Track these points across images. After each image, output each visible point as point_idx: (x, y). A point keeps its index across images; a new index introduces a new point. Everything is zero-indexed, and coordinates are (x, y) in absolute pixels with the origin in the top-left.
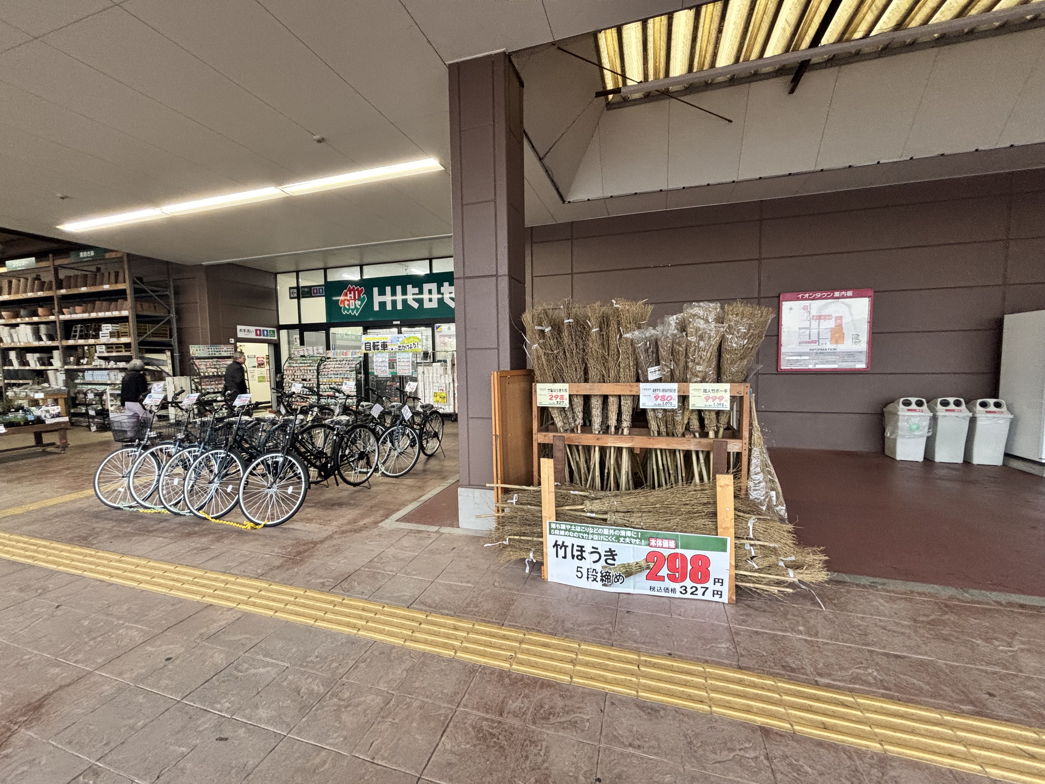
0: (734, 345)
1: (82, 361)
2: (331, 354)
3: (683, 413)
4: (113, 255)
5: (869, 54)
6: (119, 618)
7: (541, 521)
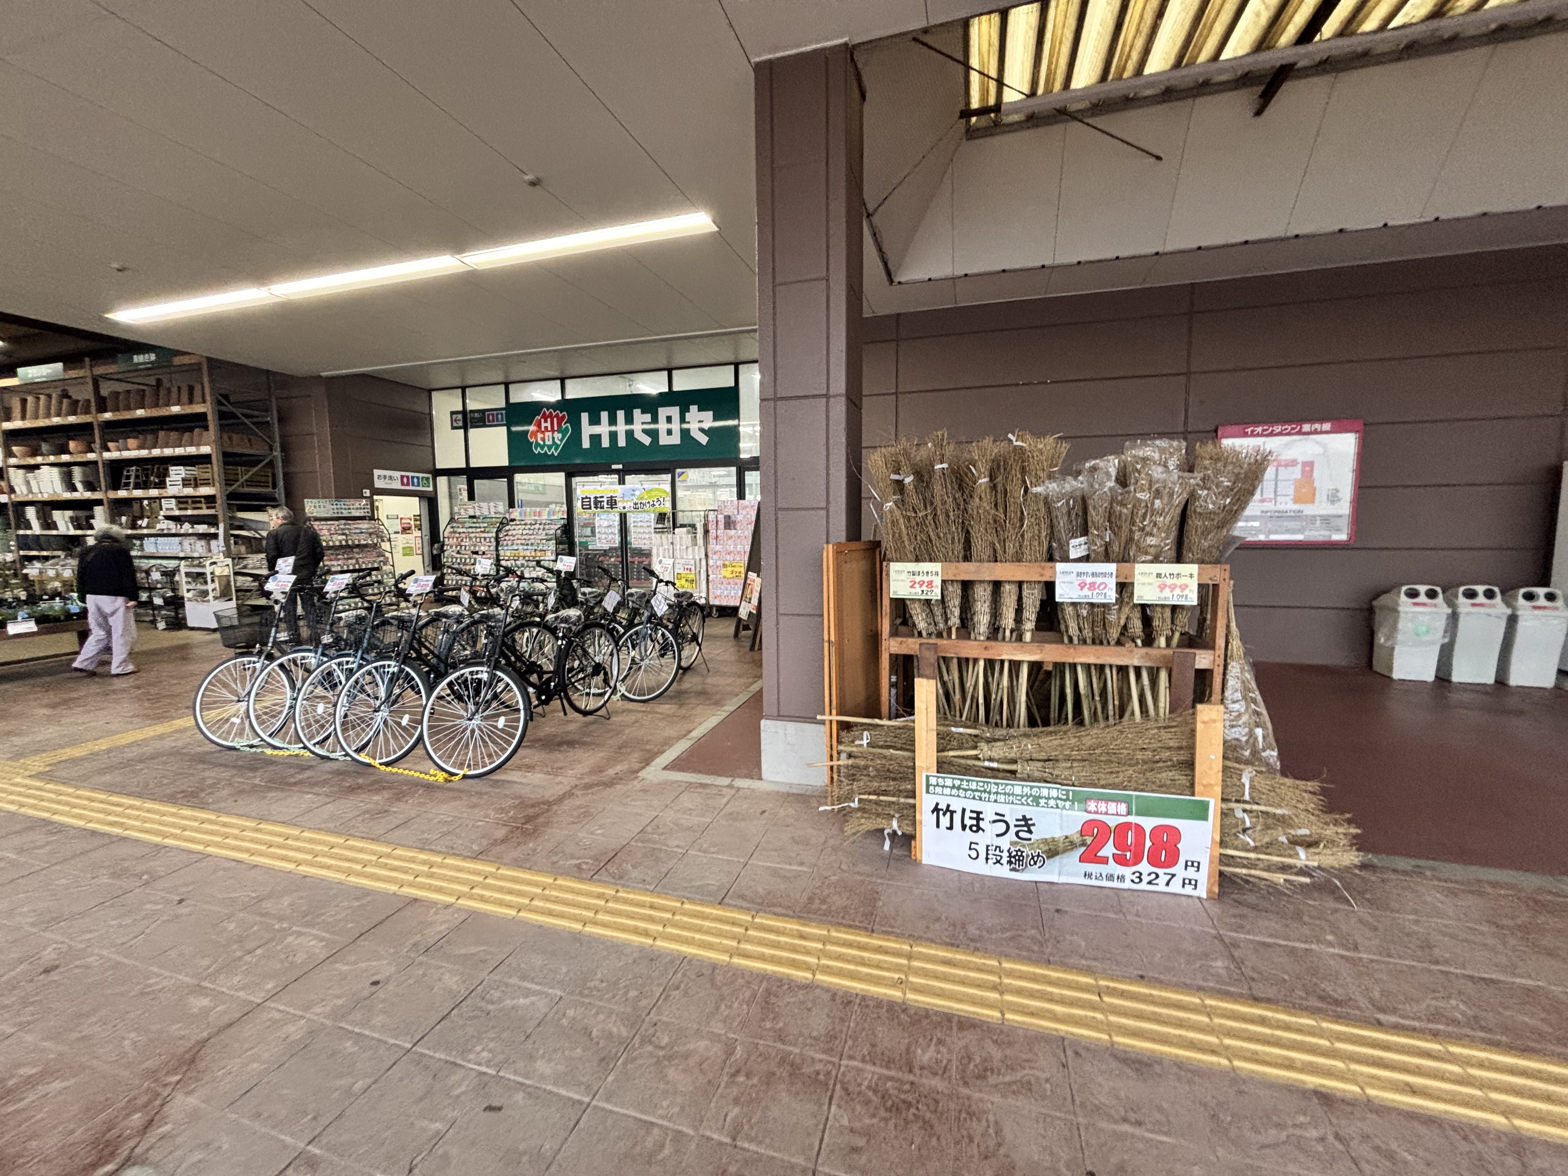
0: (1211, 506)
1: (139, 522)
2: (516, 513)
3: (1120, 608)
4: (186, 360)
5: (1384, 54)
6: (281, 919)
7: (914, 774)
